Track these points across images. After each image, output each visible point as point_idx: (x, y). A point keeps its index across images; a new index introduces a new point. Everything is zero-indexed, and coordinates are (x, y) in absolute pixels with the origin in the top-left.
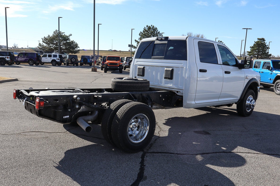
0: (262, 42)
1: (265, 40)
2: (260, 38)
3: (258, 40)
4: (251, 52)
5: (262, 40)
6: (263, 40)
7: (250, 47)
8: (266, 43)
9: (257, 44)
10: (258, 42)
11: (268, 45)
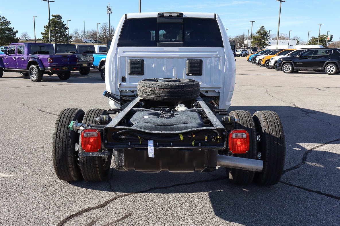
0: (58, 20)
1: (61, 18)
2: (55, 15)
3: (53, 17)
4: (47, 34)
5: (57, 17)
6: (59, 17)
7: (45, 27)
8: (63, 22)
9: (53, 23)
10: (53, 20)
11: (67, 24)
